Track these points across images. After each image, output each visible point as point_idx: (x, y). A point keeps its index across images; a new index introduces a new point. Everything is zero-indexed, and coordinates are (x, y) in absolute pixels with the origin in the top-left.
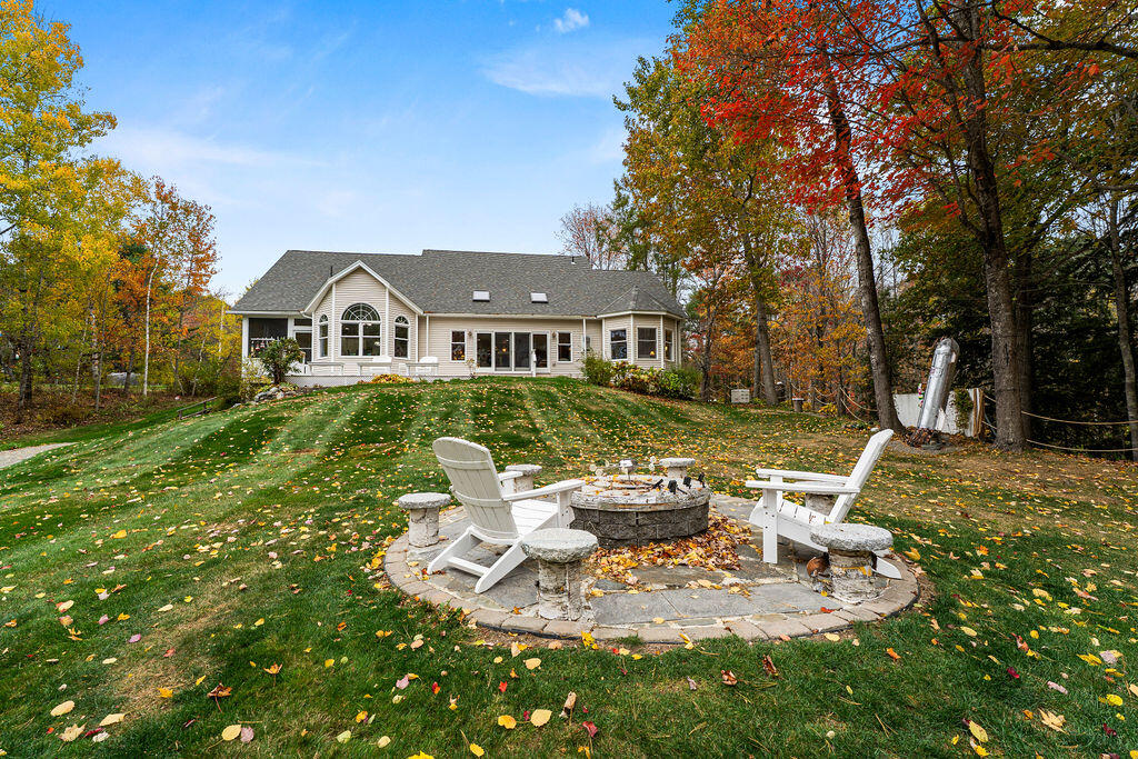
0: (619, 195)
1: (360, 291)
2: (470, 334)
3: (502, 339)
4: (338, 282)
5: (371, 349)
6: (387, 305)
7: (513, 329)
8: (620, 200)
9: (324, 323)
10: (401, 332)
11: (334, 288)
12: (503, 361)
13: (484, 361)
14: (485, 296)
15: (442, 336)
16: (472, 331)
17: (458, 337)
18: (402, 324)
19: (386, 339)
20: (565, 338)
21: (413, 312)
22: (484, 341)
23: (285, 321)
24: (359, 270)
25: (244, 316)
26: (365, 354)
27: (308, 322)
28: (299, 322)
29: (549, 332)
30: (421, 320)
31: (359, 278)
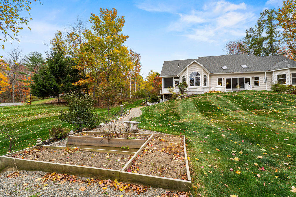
0: (248, 34)
1: (195, 69)
2: (224, 79)
3: (234, 80)
4: (188, 67)
5: (198, 84)
6: (202, 72)
7: (238, 77)
8: (248, 36)
9: (184, 78)
10: (205, 79)
11: (187, 68)
12: (234, 87)
13: (228, 87)
14: (226, 67)
15: (215, 80)
16: (224, 78)
17: (220, 80)
18: (205, 77)
19: (202, 81)
20: (257, 79)
21: (208, 74)
22: (228, 81)
23: (172, 78)
24: (195, 63)
25: (162, 77)
26: (196, 85)
27: (178, 78)
28: (175, 78)
29: (251, 77)
30: (210, 75)
31: (195, 65)
